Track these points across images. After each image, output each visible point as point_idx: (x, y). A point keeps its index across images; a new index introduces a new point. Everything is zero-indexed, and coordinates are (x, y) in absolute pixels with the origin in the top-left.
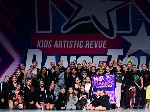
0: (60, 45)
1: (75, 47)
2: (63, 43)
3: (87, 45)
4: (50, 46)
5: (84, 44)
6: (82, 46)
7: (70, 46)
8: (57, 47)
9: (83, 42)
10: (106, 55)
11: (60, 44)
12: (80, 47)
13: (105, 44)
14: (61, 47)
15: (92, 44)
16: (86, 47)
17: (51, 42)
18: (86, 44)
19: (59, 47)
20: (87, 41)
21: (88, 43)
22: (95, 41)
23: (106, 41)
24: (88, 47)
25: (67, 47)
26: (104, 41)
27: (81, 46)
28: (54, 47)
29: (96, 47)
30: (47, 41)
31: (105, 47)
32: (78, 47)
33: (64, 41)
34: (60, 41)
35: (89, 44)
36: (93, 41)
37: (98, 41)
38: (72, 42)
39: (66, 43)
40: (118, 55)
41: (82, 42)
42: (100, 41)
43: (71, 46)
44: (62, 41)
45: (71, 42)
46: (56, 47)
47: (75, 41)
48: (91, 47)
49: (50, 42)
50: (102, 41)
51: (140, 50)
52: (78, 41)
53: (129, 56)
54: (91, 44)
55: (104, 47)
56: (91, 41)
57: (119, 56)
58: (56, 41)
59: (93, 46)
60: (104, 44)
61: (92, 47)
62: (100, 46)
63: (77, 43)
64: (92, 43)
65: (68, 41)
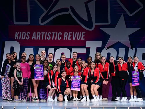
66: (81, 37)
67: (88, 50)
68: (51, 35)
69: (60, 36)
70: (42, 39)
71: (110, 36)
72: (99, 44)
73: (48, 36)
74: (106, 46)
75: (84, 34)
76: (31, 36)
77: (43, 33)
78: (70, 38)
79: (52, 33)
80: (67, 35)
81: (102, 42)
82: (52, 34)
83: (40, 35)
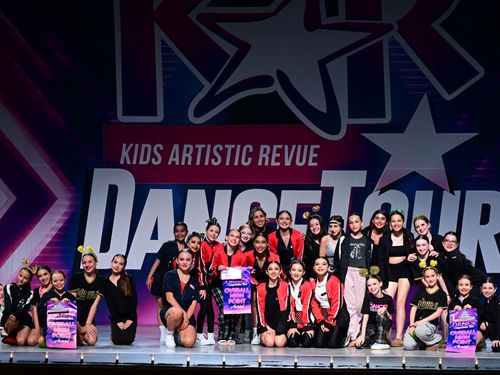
0: (187, 158)
1: (227, 164)
2: (196, 150)
3: (264, 159)
4: (157, 160)
5: (255, 155)
6: (250, 159)
7: (213, 160)
8: (177, 163)
9: (251, 150)
10: (317, 187)
11: (185, 155)
12: (244, 163)
13: (316, 155)
14: (189, 163)
15: (279, 155)
16: (260, 163)
17: (162, 148)
18: (261, 155)
19: (183, 163)
20: (262, 147)
21: (265, 152)
22: (286, 147)
23: (318, 147)
24: (266, 164)
25: (207, 163)
26: (313, 147)
27: (246, 161)
28: (170, 163)
29: (288, 163)
30: (149, 146)
31: (315, 164)
32: (236, 163)
33: (197, 146)
34: (186, 146)
35: (270, 156)
36: (280, 146)
37: (294, 147)
38: (221, 149)
39: (204, 151)
40: (353, 188)
41: (248, 149)
42: (299, 147)
43: (216, 160)
44: (191, 147)
45: (218, 149)
46: (174, 162)
47: (230, 147)
48: (273, 163)
49: (158, 148)
50: (306, 147)
51: (414, 174)
52: (239, 146)
53: (383, 191)
54: (275, 155)
55: (311, 164)
56: (275, 147)
57: (354, 190)
58: (176, 147)
59: (281, 159)
60: (313, 155)
61: (278, 164)
62: (301, 161)
63: (234, 151)
64: (278, 151)
65: (209, 146)
66: (306, 157)
67: (328, 194)
68: (223, 154)
69: (248, 154)
70: (198, 163)
71: (390, 156)
72: (359, 178)
73: (213, 156)
74: (379, 185)
75: (315, 151)
76: (166, 154)
77: (200, 147)
78: (277, 160)
79: (226, 146)
80: (268, 152)
81: (365, 172)
82: (226, 150)
83: (191, 151)
